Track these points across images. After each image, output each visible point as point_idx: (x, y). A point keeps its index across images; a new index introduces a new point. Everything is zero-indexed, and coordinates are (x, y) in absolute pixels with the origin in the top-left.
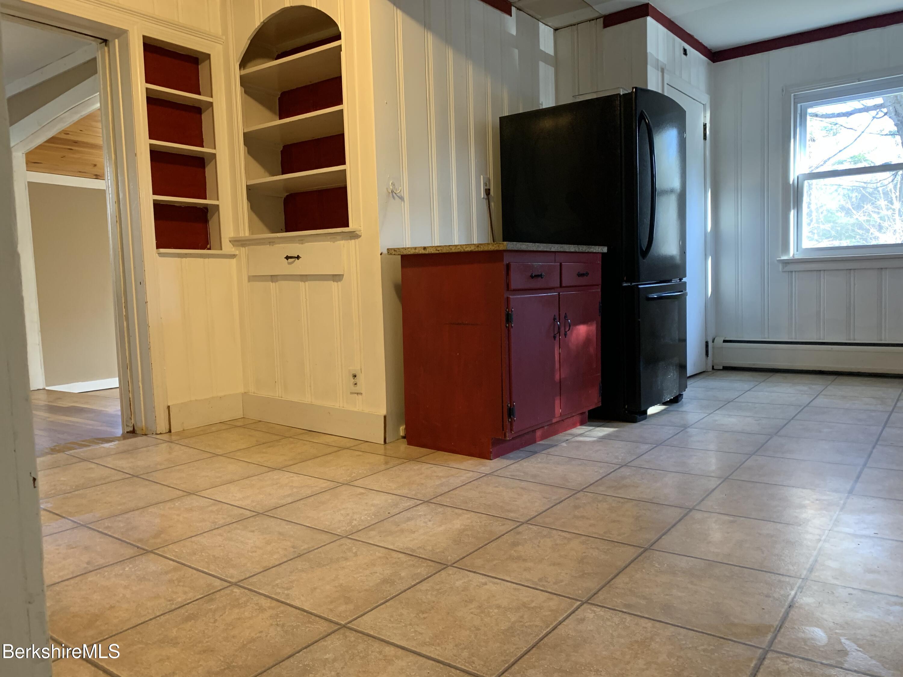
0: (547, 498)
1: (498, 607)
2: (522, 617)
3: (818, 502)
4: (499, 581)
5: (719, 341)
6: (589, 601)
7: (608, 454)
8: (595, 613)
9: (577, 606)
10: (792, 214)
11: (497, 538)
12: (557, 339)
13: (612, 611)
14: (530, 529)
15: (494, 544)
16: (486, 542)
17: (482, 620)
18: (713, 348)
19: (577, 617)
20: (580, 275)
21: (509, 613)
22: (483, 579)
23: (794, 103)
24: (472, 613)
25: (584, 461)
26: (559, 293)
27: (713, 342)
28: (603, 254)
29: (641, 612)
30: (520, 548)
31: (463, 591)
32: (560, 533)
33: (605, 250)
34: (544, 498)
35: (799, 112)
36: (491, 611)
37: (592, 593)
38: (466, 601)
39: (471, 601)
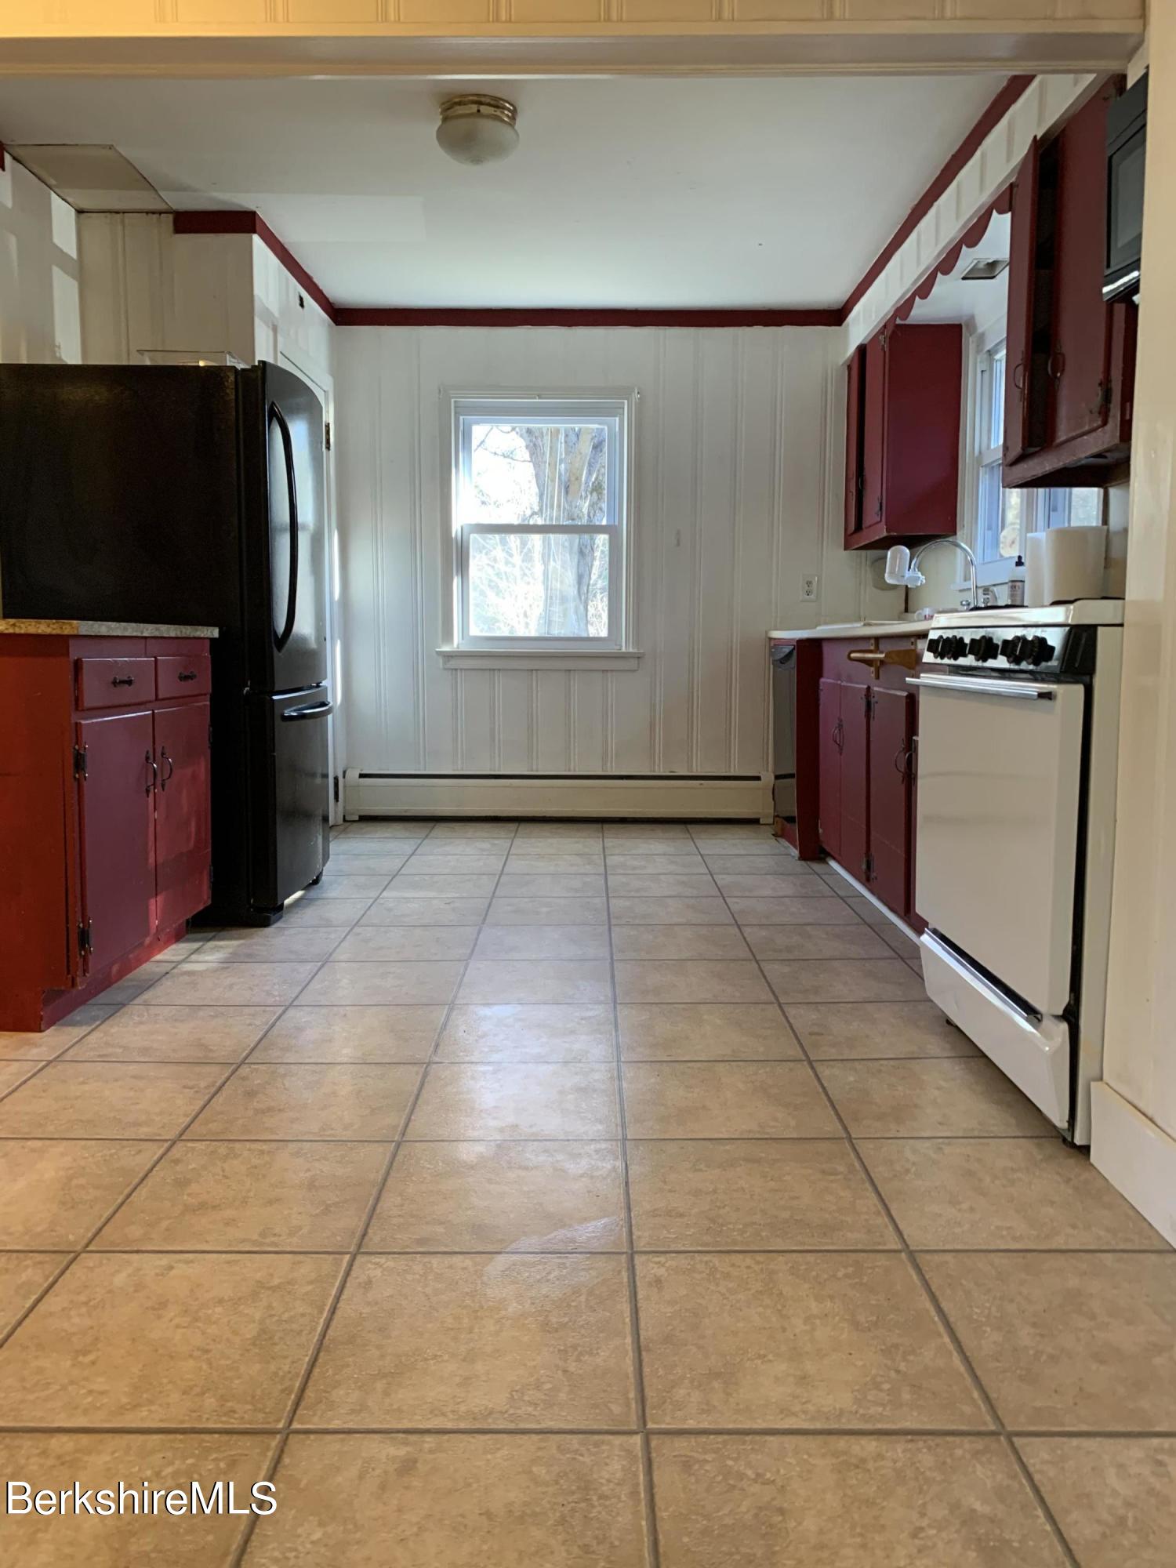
0: (191, 1088)
1: (221, 1301)
2: (269, 1307)
3: (583, 1022)
4: (191, 1256)
5: (353, 775)
6: (362, 1250)
7: (251, 989)
8: (381, 1266)
9: (348, 1263)
10: (456, 582)
11: (143, 1180)
12: (151, 795)
13: (403, 1256)
14: (193, 1149)
15: (143, 1191)
16: (127, 1191)
17: (203, 1333)
18: (345, 787)
19: (358, 1281)
20: (184, 678)
21: (242, 1307)
22: (164, 1260)
23: (456, 413)
24: (178, 1326)
25: (220, 1009)
26: (153, 712)
27: (344, 777)
28: (212, 640)
29: (446, 1246)
30: (194, 1187)
31: (136, 1291)
32: (248, 1145)
33: (215, 633)
34: (185, 1087)
35: (461, 428)
36: (210, 1311)
37: (358, 1234)
38: (153, 1309)
39: (163, 1305)
